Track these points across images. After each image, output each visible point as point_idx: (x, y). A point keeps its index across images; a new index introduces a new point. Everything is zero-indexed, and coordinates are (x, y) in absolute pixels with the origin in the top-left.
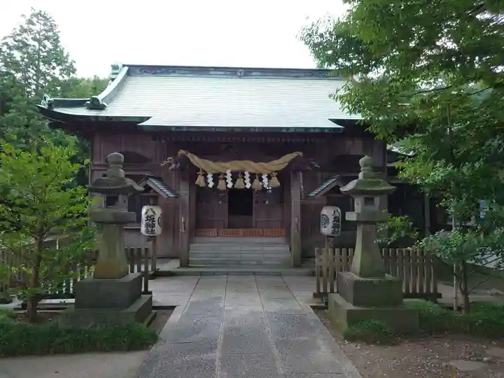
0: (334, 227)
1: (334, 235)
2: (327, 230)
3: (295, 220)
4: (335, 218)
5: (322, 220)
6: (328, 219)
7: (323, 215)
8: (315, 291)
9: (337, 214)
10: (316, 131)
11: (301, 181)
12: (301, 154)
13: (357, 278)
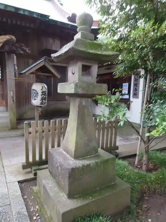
0: (42, 99)
1: (42, 105)
2: (36, 101)
3: (11, 93)
4: (43, 92)
5: (33, 94)
6: (37, 93)
7: (33, 90)
8: (24, 160)
9: (44, 90)
10: (26, 13)
11: (15, 63)
12: (13, 37)
13: (73, 163)
